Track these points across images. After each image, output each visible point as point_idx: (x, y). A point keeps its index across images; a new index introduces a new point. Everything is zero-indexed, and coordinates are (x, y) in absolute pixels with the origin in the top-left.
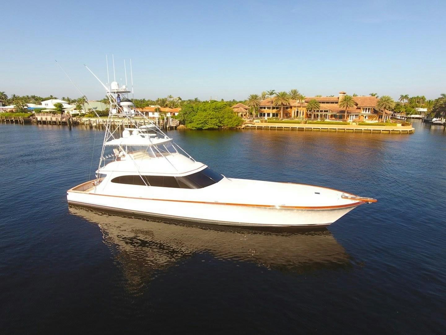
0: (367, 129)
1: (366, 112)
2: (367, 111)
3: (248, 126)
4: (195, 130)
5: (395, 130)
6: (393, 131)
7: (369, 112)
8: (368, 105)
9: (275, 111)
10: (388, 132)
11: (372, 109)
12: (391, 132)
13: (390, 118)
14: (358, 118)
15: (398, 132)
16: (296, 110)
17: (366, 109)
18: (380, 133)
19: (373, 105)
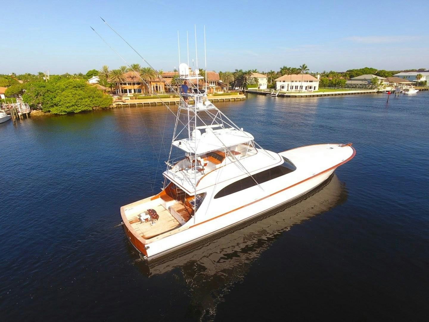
0: (221, 99)
1: (212, 85)
2: (213, 83)
3: (119, 105)
4: (65, 115)
5: (238, 98)
6: (237, 98)
7: (214, 84)
8: (214, 79)
9: (136, 87)
10: (234, 100)
11: (217, 82)
12: (236, 100)
13: (228, 89)
14: (209, 90)
15: (240, 99)
16: (155, 85)
17: (212, 82)
18: (230, 100)
19: (217, 79)
